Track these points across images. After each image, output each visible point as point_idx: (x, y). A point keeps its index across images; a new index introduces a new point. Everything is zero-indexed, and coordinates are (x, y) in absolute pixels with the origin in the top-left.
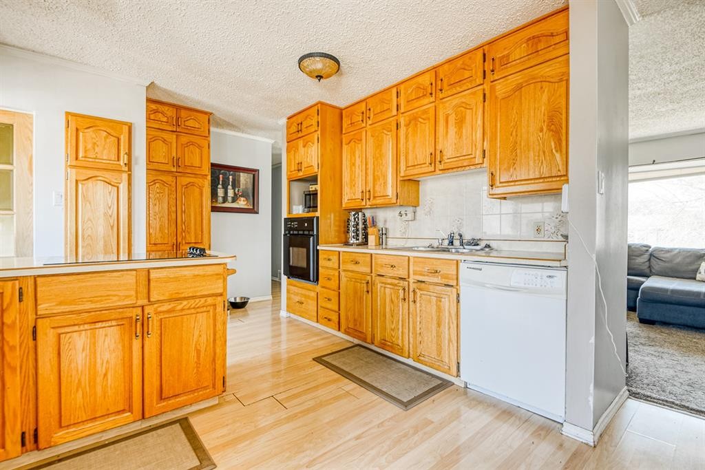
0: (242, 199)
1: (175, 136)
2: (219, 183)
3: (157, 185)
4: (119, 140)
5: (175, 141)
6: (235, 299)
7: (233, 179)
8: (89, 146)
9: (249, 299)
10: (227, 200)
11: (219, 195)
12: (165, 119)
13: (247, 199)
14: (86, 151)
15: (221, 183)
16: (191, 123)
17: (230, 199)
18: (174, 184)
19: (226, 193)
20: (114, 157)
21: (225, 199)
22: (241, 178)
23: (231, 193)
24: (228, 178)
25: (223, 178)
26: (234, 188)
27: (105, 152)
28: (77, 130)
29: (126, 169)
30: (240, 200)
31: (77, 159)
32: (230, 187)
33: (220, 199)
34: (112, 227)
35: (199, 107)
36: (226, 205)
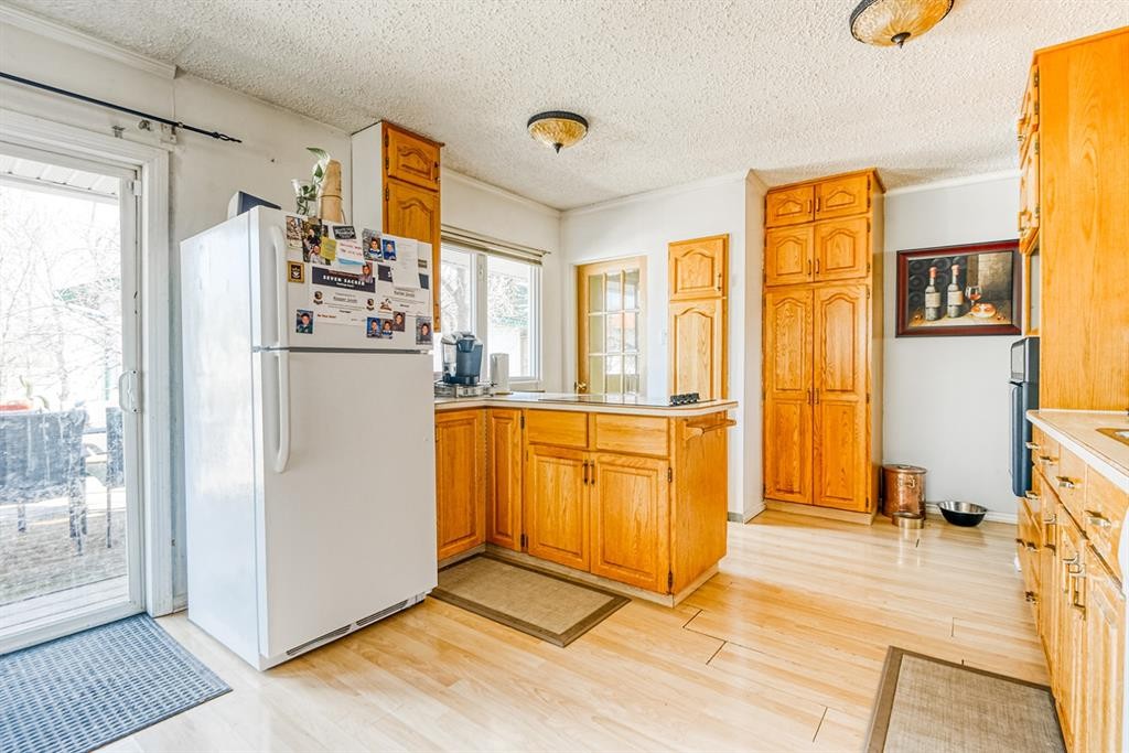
0: (983, 307)
1: (811, 229)
2: (928, 284)
3: (787, 306)
4: (713, 259)
5: (811, 235)
6: (957, 504)
7: (960, 271)
8: (686, 276)
9: (985, 510)
10: (946, 312)
11: (927, 305)
12: (797, 209)
13: (995, 307)
14: (683, 281)
15: (932, 282)
16: (837, 200)
17: (952, 310)
18: (809, 301)
19: (944, 300)
20: (708, 282)
21: (941, 312)
22: (981, 266)
23: (954, 298)
24: (950, 272)
25: (937, 273)
26: (962, 285)
27: (700, 280)
28: (676, 260)
29: (720, 294)
30: (979, 310)
31: (676, 292)
32: (953, 287)
33: (930, 313)
34: (706, 366)
35: (848, 170)
36: (945, 322)
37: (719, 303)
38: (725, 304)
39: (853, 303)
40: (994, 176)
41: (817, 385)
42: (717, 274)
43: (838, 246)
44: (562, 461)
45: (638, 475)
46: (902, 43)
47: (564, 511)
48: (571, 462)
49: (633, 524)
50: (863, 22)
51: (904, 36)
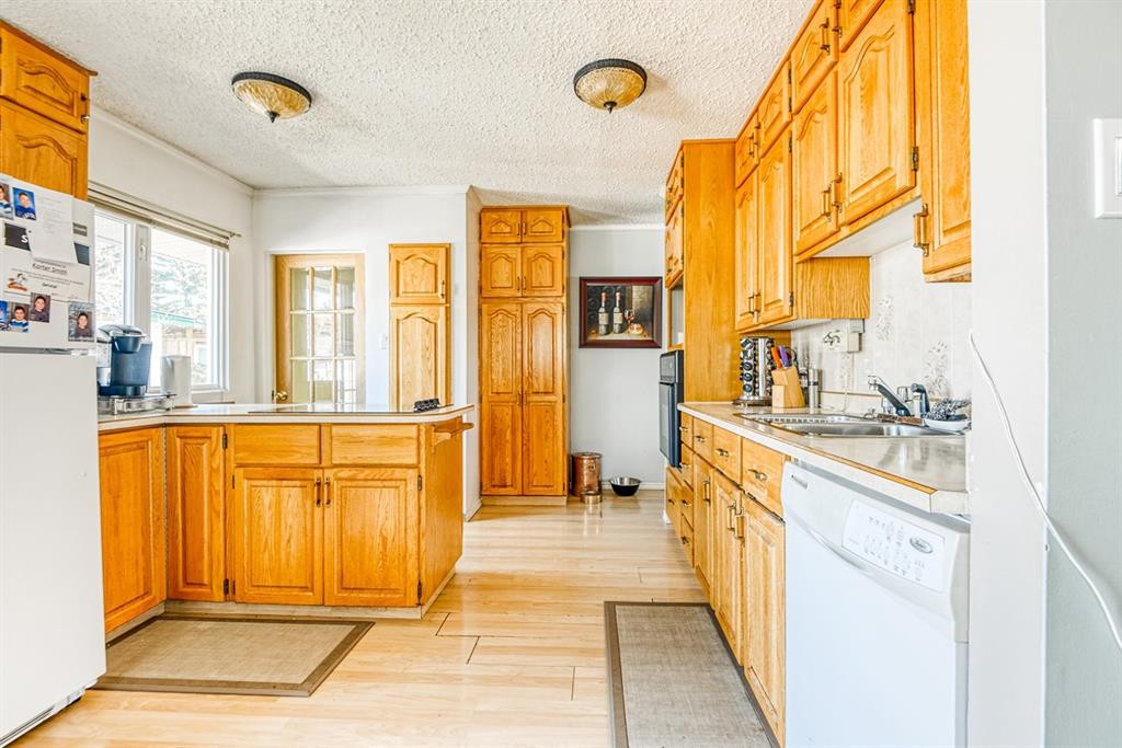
0: (635, 326)
1: (519, 250)
2: (601, 306)
3: (500, 317)
4: (436, 266)
5: (520, 255)
6: (622, 479)
7: (621, 297)
8: (409, 280)
9: (639, 482)
10: (612, 329)
11: (600, 322)
12: (508, 230)
13: (643, 327)
14: (406, 284)
15: (603, 304)
16: (540, 227)
17: (616, 328)
18: (518, 314)
19: (611, 319)
20: (431, 288)
21: (609, 329)
22: (635, 295)
23: (618, 319)
24: (615, 297)
25: (606, 297)
26: (622, 310)
27: (423, 284)
28: (398, 262)
29: (444, 301)
30: (633, 329)
31: (398, 295)
32: (616, 309)
33: (602, 329)
34: (430, 372)
35: (548, 203)
36: (613, 337)
37: (442, 310)
38: (448, 311)
39: (552, 316)
40: (643, 227)
41: (525, 387)
42: (440, 282)
43: (541, 267)
44: (285, 483)
45: (384, 487)
46: (611, 109)
47: (289, 541)
48: (298, 483)
49: (378, 540)
50: (585, 83)
51: (612, 105)
